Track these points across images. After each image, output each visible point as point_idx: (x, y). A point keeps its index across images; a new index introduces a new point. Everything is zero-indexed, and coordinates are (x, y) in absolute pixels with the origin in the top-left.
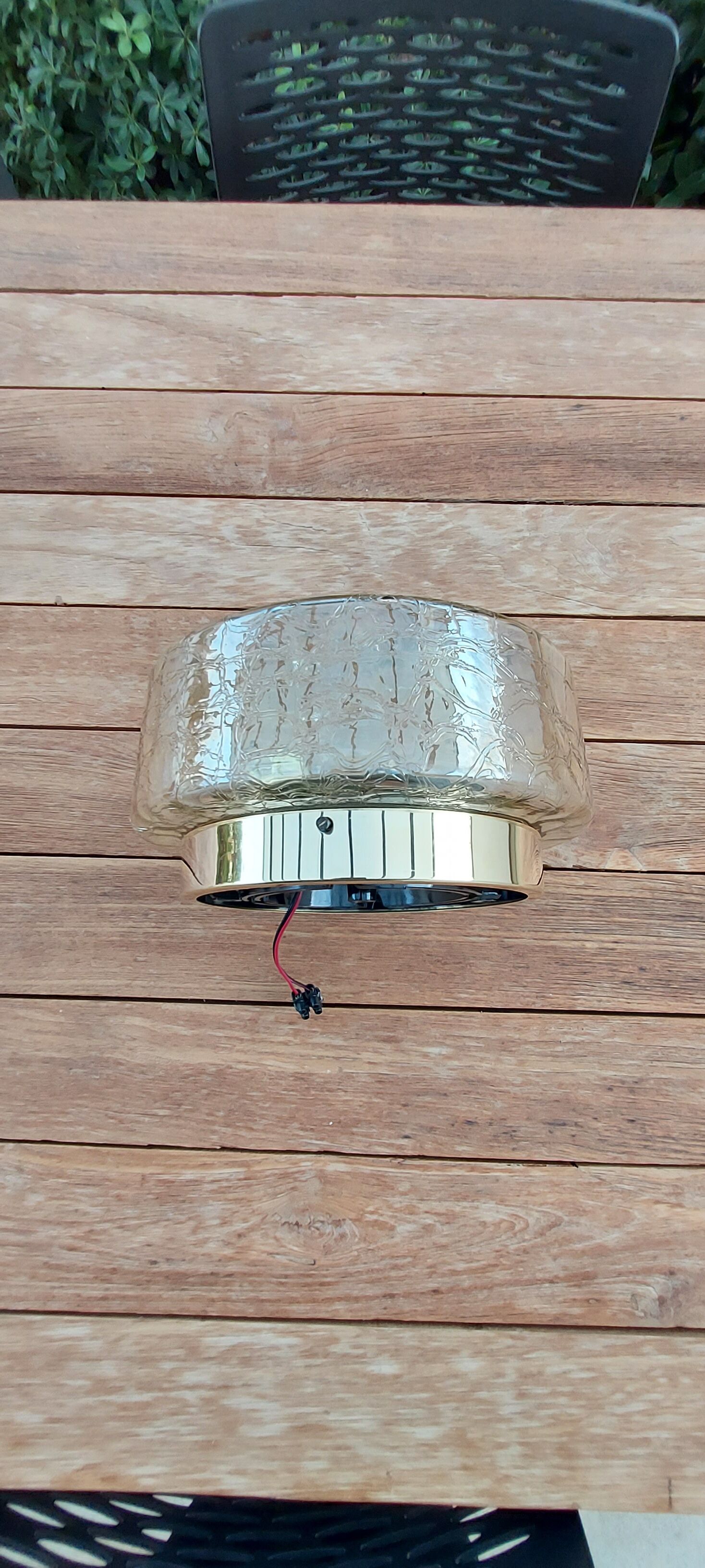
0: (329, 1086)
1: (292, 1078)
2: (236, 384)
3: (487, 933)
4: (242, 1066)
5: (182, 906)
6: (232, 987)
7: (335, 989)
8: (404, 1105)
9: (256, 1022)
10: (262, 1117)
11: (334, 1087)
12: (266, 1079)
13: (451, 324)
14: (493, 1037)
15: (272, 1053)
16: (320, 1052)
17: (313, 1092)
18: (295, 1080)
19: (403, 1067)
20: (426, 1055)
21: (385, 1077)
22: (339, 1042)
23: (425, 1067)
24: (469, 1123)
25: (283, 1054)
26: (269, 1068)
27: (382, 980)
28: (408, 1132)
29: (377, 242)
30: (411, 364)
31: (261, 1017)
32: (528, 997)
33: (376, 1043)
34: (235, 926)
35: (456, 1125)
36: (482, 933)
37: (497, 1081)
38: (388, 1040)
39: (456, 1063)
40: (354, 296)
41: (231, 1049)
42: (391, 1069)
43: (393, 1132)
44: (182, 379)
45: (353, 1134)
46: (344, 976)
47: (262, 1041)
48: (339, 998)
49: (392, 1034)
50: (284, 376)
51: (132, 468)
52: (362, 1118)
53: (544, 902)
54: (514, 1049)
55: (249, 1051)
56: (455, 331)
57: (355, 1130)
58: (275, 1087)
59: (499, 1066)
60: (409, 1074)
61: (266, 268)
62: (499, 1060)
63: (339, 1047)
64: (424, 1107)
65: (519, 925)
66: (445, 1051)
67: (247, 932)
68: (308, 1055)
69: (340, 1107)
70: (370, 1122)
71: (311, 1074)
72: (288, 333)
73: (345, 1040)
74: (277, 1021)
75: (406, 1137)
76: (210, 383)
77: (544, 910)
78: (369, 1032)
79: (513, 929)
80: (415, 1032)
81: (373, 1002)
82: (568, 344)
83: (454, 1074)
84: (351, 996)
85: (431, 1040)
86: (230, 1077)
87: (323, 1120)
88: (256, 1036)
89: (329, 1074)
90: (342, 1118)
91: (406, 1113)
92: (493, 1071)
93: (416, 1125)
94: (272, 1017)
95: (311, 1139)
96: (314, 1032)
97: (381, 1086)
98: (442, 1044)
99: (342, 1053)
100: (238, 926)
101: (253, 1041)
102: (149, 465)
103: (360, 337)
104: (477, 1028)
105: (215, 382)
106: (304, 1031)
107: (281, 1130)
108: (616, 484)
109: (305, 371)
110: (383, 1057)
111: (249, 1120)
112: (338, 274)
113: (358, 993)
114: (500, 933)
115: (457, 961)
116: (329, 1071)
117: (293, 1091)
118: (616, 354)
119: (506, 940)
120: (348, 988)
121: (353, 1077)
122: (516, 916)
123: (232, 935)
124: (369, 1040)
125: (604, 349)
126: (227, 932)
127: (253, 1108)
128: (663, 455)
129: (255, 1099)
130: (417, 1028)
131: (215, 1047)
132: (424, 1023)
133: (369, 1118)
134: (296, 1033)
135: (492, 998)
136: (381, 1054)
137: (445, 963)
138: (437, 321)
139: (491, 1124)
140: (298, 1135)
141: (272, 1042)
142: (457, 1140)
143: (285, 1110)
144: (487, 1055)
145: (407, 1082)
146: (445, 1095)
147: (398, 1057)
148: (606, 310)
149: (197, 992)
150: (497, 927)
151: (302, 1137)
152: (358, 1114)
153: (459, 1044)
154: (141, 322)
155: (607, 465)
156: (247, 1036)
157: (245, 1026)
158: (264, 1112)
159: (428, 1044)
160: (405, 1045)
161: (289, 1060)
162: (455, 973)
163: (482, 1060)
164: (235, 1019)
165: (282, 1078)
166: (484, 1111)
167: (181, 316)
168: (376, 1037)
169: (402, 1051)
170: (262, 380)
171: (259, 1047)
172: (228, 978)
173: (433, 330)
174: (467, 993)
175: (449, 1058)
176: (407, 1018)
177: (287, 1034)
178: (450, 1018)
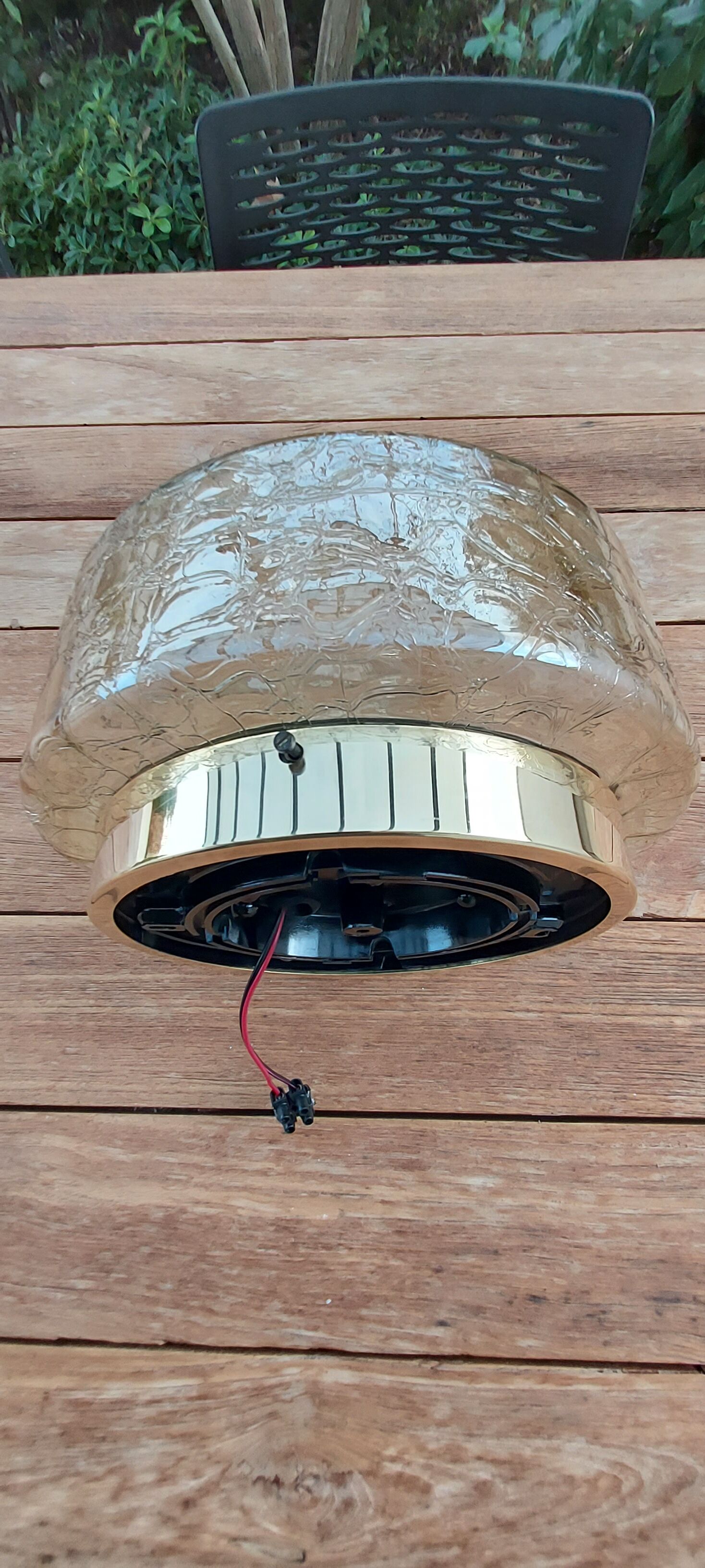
0: (324, 1240)
1: (272, 1228)
2: (224, 416)
3: (538, 1006)
4: (201, 1210)
5: (132, 977)
6: (192, 1088)
7: (334, 1090)
8: (438, 1271)
9: (224, 1141)
10: (228, 1290)
11: (333, 1241)
12: (234, 1230)
13: (448, 358)
14: (559, 1161)
15: (244, 1188)
16: (313, 1186)
17: (302, 1250)
18: (276, 1231)
19: (432, 1209)
20: (464, 1190)
21: (407, 1224)
22: (339, 1169)
23: (464, 1208)
24: (534, 1298)
25: (260, 1189)
26: (240, 1212)
27: (397, 1076)
28: (443, 1315)
29: (368, 295)
30: (408, 393)
31: (231, 1133)
32: (603, 1098)
33: (392, 1171)
34: (199, 1002)
35: (516, 1301)
36: (531, 1007)
37: (571, 1229)
38: (408, 1166)
39: (508, 1201)
40: (347, 338)
41: (187, 1182)
42: (416, 1211)
43: (421, 1315)
44: (168, 414)
45: (361, 1318)
46: (345, 1071)
47: (231, 1169)
48: (339, 1102)
49: (414, 1157)
50: (275, 408)
51: (109, 494)
52: (374, 1291)
53: (610, 963)
54: (591, 1178)
55: (211, 1185)
56: (453, 363)
57: (364, 1312)
58: (248, 1243)
59: (571, 1206)
60: (442, 1219)
61: (260, 320)
62: (570, 1197)
63: (339, 1178)
64: (466, 1272)
65: (580, 995)
66: (491, 1182)
67: (215, 1010)
68: (296, 1191)
69: (344, 1275)
70: (386, 1300)
71: (299, 1222)
72: (278, 372)
73: (349, 1166)
74: (252, 1139)
75: (442, 1324)
76: (197, 416)
77: (612, 974)
78: (381, 1154)
79: (572, 1000)
80: (446, 1154)
81: (387, 1108)
82: (571, 370)
83: (506, 1218)
84: (355, 1099)
85: (470, 1166)
86: (184, 1227)
87: (316, 1296)
88: (223, 1163)
89: (326, 1221)
90: (345, 1292)
91: (439, 1284)
92: (564, 1212)
93: (456, 1302)
94: (245, 1133)
95: (299, 1328)
96: (305, 1154)
97: (402, 1240)
98: (487, 1172)
99: (345, 1187)
100: (205, 1003)
101: (218, 1169)
102: (128, 491)
103: (353, 372)
104: (536, 1146)
105: (202, 415)
106: (289, 1153)
107: (253, 1314)
108: (639, 492)
109: (296, 402)
110: (403, 1192)
111: (208, 1297)
112: (330, 322)
113: (365, 1095)
114: (555, 1007)
115: (500, 1046)
116: (325, 1216)
117: (274, 1247)
118: (623, 376)
119: (563, 1016)
120: (350, 1088)
121: (360, 1225)
122: (572, 983)
123: (196, 1015)
124: (382, 1167)
125: (608, 373)
126: (188, 1010)
127: (214, 1277)
128: (688, 463)
129: (217, 1261)
130: (450, 1147)
131: (165, 1180)
132: (460, 1140)
133: (384, 1293)
134: (280, 1155)
135: (552, 1101)
136: (401, 1188)
137: (483, 1051)
138: (432, 357)
139: (567, 1301)
140: (279, 1322)
141: (245, 1171)
142: (519, 1328)
143: (261, 1280)
144: (553, 1188)
145: (439, 1232)
146: (496, 1252)
147: (426, 1193)
148: (607, 340)
149: (143, 1096)
150: (551, 999)
151: (287, 1325)
152: (368, 1285)
153: (511, 1171)
154: (130, 368)
155: (628, 475)
156: (210, 1162)
157: (208, 1147)
158: (231, 1283)
159: (465, 1171)
160: (436, 1174)
161: (268, 1199)
162: (499, 1064)
163: (546, 1195)
164: (194, 1136)
165: (258, 1228)
166: (556, 1280)
167: (170, 361)
168: (391, 1161)
169: (430, 1183)
170: (253, 412)
171: (225, 1179)
172: (188, 1076)
173: (430, 363)
174: (517, 1093)
175: (496, 1192)
176: (434, 1132)
177: (266, 1159)
178: (494, 1131)
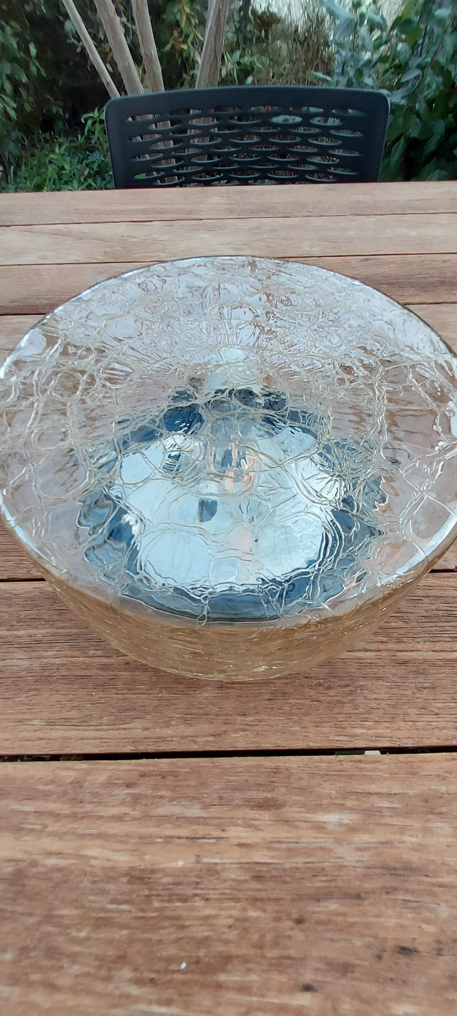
0: (179, 890)
1: (125, 880)
2: (118, 259)
3: (374, 646)
4: (52, 861)
5: (7, 633)
6: (54, 734)
7: (190, 731)
8: (299, 921)
9: (81, 787)
10: (73, 958)
11: (190, 892)
12: (86, 883)
13: (269, 228)
14: (411, 792)
15: (99, 836)
16: (168, 830)
17: (156, 904)
18: (129, 882)
19: (289, 850)
20: (320, 827)
21: (265, 868)
22: (195, 811)
23: (322, 848)
24: (404, 951)
25: (115, 836)
26: (93, 862)
27: (250, 715)
28: (308, 977)
29: (216, 199)
30: (243, 245)
31: (89, 778)
32: (444, 728)
33: (247, 810)
34: (68, 653)
35: (385, 955)
36: (368, 647)
37: (432, 867)
38: (264, 805)
39: (366, 837)
40: (202, 220)
41: (41, 831)
42: (273, 853)
43: (283, 978)
44: (77, 258)
45: (219, 986)
46: (202, 712)
47: (85, 816)
48: (195, 742)
49: (269, 795)
50: (153, 254)
51: (32, 301)
52: (233, 950)
53: (434, 607)
54: (444, 810)
55: (65, 834)
56: (272, 231)
57: (222, 977)
58: (98, 898)
59: (431, 841)
60: (300, 861)
61: (143, 212)
62: (426, 830)
63: (196, 821)
64: (330, 922)
65: (411, 635)
66: (347, 818)
67: (81, 659)
68: (151, 836)
69: (201, 932)
70: (245, 960)
71: (153, 871)
72: (155, 236)
73: (206, 807)
74: (110, 784)
75: (308, 988)
76: (98, 259)
77: (437, 616)
78: (237, 794)
79: (404, 639)
80: (302, 790)
81: (241, 746)
82: (352, 233)
83: (366, 856)
84: (211, 739)
85: (325, 802)
86: (32, 882)
87: (170, 960)
88: (79, 809)
89: (182, 869)
90: (201, 953)
91: (300, 936)
92: (420, 848)
93: (321, 959)
94: (102, 778)
95: (150, 1002)
96: (161, 797)
97: (259, 886)
98: (342, 807)
99: (201, 830)
100: (72, 653)
101: (74, 816)
102: (45, 299)
103: (206, 236)
104: (386, 779)
105: (102, 258)
106: (146, 796)
107: (100, 986)
108: (406, 294)
109: (167, 251)
110: (260, 834)
111: (52, 968)
112: (190, 212)
113: (220, 735)
114: (391, 646)
115: (344, 683)
116: (180, 863)
117: (126, 902)
118: (386, 236)
119: (398, 654)
120: (206, 728)
121: (217, 872)
122: (403, 625)
123: (63, 665)
124: (238, 806)
125: (376, 234)
126: (56, 661)
127: (60, 941)
128: (437, 279)
129: (66, 921)
130: (304, 783)
131: (18, 830)
132: (313, 775)
133: (244, 951)
134: (136, 800)
135: (398, 734)
136: (257, 828)
137: (329, 688)
138: (258, 228)
139: (439, 952)
140: (128, 996)
141: (101, 817)
142: (391, 990)
143: (110, 942)
144: (408, 822)
145: (298, 875)
146: (358, 897)
147: (283, 833)
148: (372, 219)
149: (6, 744)
150: (385, 639)
151: (136, 1000)
152: (226, 942)
153: (365, 806)
154: (55, 236)
155: (397, 285)
156: (64, 808)
157: (65, 793)
158: (78, 949)
159: (320, 808)
160: (292, 812)
161: (122, 846)
162: (344, 700)
163: (403, 830)
164: (52, 782)
165: (110, 879)
166: (424, 926)
167: (82, 232)
168: (248, 800)
169: (286, 822)
170: (137, 256)
171: (80, 827)
172: (51, 723)
173: (257, 231)
174: (363, 727)
175: (353, 829)
176: (287, 769)
177: (122, 803)
178: (347, 765)
